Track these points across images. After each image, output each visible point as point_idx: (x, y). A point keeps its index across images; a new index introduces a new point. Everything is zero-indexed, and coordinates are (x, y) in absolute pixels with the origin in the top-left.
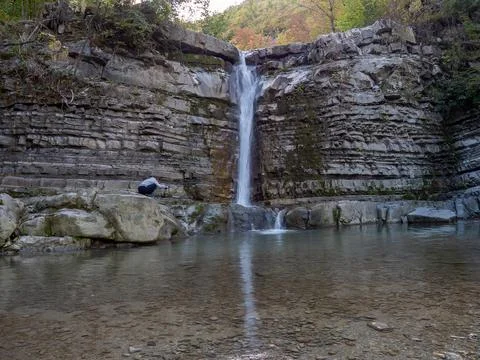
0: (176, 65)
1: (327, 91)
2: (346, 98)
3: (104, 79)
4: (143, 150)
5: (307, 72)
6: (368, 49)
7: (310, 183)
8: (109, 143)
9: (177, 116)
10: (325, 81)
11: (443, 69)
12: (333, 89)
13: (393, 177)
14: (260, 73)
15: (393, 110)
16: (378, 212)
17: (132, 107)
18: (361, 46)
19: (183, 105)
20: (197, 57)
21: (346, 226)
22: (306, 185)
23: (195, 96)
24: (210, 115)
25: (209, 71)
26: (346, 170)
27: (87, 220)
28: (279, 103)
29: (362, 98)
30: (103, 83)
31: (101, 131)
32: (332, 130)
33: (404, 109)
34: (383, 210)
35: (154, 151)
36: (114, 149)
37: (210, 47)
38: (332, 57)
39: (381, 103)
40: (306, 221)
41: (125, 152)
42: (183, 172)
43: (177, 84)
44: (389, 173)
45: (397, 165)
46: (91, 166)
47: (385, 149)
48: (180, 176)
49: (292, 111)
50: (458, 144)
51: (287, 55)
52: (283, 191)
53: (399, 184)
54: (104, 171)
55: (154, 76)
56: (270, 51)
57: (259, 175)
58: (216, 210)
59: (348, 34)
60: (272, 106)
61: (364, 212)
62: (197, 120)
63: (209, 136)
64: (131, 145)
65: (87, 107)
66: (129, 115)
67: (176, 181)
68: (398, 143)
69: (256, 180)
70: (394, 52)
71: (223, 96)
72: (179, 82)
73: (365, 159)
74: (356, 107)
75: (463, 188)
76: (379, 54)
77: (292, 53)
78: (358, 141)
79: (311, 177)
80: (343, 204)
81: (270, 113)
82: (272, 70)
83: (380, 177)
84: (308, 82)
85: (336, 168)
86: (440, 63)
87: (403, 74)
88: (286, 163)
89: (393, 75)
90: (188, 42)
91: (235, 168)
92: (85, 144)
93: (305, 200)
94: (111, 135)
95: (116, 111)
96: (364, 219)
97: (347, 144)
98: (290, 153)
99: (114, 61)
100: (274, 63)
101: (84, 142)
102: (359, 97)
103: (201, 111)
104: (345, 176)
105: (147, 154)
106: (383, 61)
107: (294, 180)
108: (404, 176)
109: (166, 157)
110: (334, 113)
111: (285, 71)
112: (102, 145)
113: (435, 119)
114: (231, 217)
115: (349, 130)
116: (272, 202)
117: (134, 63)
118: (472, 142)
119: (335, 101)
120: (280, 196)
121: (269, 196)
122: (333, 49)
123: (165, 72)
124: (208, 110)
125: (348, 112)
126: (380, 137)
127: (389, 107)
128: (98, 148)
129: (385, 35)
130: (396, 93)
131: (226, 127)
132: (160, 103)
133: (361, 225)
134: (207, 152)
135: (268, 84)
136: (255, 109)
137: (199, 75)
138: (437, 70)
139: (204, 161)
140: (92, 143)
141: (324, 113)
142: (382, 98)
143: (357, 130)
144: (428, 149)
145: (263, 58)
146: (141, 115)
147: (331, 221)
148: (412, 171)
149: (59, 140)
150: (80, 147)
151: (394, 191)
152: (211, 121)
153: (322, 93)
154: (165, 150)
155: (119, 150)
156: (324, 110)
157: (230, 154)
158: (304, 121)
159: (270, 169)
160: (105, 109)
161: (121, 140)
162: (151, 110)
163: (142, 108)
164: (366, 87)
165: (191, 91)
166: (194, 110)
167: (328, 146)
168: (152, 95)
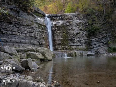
0: (35, 16)
1: (69, 26)
4: (31, 37)
5: (63, 21)
6: (75, 18)
7: (66, 46)
8: (23, 34)
10: (68, 24)
11: (88, 24)
13: (80, 46)
14: (51, 20)
17: (28, 25)
19: (37, 26)
20: (38, 14)
21: (77, 56)
23: (39, 24)
24: (43, 29)
25: (41, 18)
26: (72, 44)
27: (38, 54)
28: (58, 28)
30: (20, 18)
31: (21, 31)
32: (70, 35)
33: (83, 32)
34: (82, 53)
36: (24, 36)
37: (40, 12)
38: (69, 19)
39: (79, 30)
41: (27, 37)
42: (39, 43)
43: (35, 20)
45: (81, 43)
46: (19, 40)
47: (79, 40)
49: (61, 30)
50: (91, 40)
51: (56, 16)
54: (23, 42)
55: (30, 18)
56: (53, 15)
60: (56, 28)
61: (79, 53)
62: (41, 30)
63: (43, 35)
64: (28, 35)
65: (17, 24)
66: (27, 27)
67: (38, 45)
68: (81, 39)
69: (54, 45)
70: (80, 19)
71: (44, 24)
73: (76, 42)
74: (75, 30)
75: (92, 48)
76: (77, 19)
77: (58, 16)
78: (75, 38)
80: (76, 51)
81: (56, 30)
82: (54, 20)
83: (78, 46)
84: (64, 24)
86: (88, 23)
87: (82, 24)
88: (61, 42)
90: (36, 10)
91: (49, 42)
93: (66, 50)
94: (23, 32)
95: (24, 26)
96: (79, 55)
97: (73, 38)
98: (62, 40)
102: (75, 28)
103: (41, 28)
105: (32, 38)
106: (79, 21)
107: (63, 46)
108: (82, 46)
109: (36, 39)
110: (71, 31)
111: (57, 20)
112: (21, 34)
113: (87, 34)
116: (59, 51)
117: (26, 14)
118: (94, 39)
119: (71, 29)
120: (61, 49)
121: (58, 49)
122: (69, 17)
123: (32, 17)
125: (73, 31)
126: (79, 37)
127: (81, 31)
129: (78, 16)
130: (82, 28)
131: (46, 32)
134: (43, 38)
135: (54, 23)
137: (39, 19)
138: (87, 24)
139: (43, 40)
140: (18, 34)
141: (68, 31)
143: (75, 35)
144: (86, 40)
145: (51, 16)
146: (30, 28)
147: (74, 55)
148: (83, 45)
149: (10, 32)
150: (16, 35)
151: (81, 49)
152: (43, 31)
153: (67, 26)
154: (36, 37)
155: (25, 36)
156: (68, 30)
157: (47, 39)
158: (64, 32)
159: (57, 43)
160: (21, 25)
161: (25, 34)
162: (32, 26)
163: (30, 26)
164: (76, 26)
165: (39, 22)
166: (39, 27)
167: (70, 39)
168: (31, 23)
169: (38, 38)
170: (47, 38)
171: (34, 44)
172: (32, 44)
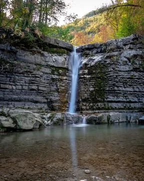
0: (46, 53)
1: (109, 65)
2: (117, 69)
3: (15, 60)
4: (31, 90)
5: (101, 56)
6: (127, 47)
7: (99, 104)
8: (17, 87)
9: (46, 75)
10: (108, 61)
12: (111, 64)
13: (136, 102)
14: (81, 56)
15: (136, 74)
16: (127, 117)
17: (26, 72)
18: (125, 45)
19: (48, 71)
20: (55, 49)
21: (112, 123)
22: (98, 105)
23: (53, 66)
24: (59, 74)
25: (60, 55)
26: (115, 99)
27: (5, 120)
28: (89, 70)
29: (123, 68)
30: (15, 62)
31: (14, 82)
32: (110, 82)
33: (141, 73)
34: (129, 117)
35: (35, 90)
36: (19, 90)
37: (61, 45)
38: (112, 50)
39: (131, 71)
40: (95, 121)
41: (23, 91)
42: (47, 99)
43: (46, 61)
44: (134, 101)
45: (137, 97)
46: (9, 97)
47: (132, 90)
48: (46, 101)
49: (94, 73)
51: (94, 48)
52: (88, 108)
53: (138, 105)
54: (15, 98)
56: (87, 47)
57: (79, 100)
58: (59, 115)
59: (120, 40)
60: (86, 71)
61: (121, 117)
62: (55, 77)
63: (59, 84)
64: (26, 88)
65: (8, 72)
66: (26, 75)
67: (44, 103)
68: (138, 88)
69: (77, 102)
70: (139, 48)
71: (65, 66)
72: (47, 60)
73: (124, 94)
74: (120, 72)
76: (132, 49)
77: (96, 48)
78: (121, 87)
79: (100, 102)
80: (111, 114)
81: (85, 74)
82: (87, 55)
83: (130, 102)
84: (100, 61)
85: (111, 98)
87: (141, 58)
88: (90, 95)
89: (137, 59)
90: (51, 43)
91: (69, 97)
92: (7, 87)
93: (97, 111)
94: (18, 84)
95: (20, 73)
96: (121, 120)
97: (116, 88)
98: (92, 92)
99: (20, 52)
100: (88, 52)
101: (7, 86)
102: (122, 68)
103: (56, 73)
105: (32, 92)
106: (133, 52)
107: (93, 103)
108: (140, 102)
109: (40, 93)
110: (111, 75)
111: (92, 56)
112: (14, 87)
114: (65, 118)
115: (117, 82)
116: (83, 112)
117: (28, 53)
119: (112, 70)
120: (87, 110)
121: (82, 109)
122: (112, 47)
123: (41, 56)
124: (59, 73)
125: (117, 75)
126: (130, 85)
128: (12, 88)
130: (137, 66)
131: (66, 80)
132: (38, 70)
133: (119, 122)
134: (57, 90)
135: (85, 61)
137: (56, 57)
139: (56, 94)
140: (10, 87)
141: (107, 75)
142: (132, 68)
143: (120, 82)
145: (84, 49)
146: (30, 75)
147: (106, 121)
151: (135, 108)
152: (60, 77)
154: (40, 90)
155: (21, 90)
156: (107, 73)
157: (67, 91)
158: (99, 78)
159: (83, 98)
160: (15, 73)
161: (22, 85)
163: (31, 72)
164: (125, 64)
165: (52, 64)
166: (53, 73)
167: (108, 89)
168: (35, 67)
169: (44, 91)
171: (36, 102)
172: (31, 102)
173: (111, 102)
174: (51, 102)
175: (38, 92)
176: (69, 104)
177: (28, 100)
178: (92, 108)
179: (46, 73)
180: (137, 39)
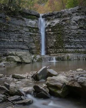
0: (25, 19)
1: (64, 26)
2: (70, 28)
3: (8, 23)
5: (59, 20)
6: (75, 14)
8: (11, 40)
9: (26, 33)
10: (64, 23)
12: (66, 25)
13: (81, 48)
14: (46, 20)
15: (82, 31)
16: (78, 57)
17: (16, 31)
18: (73, 13)
20: (29, 16)
21: (70, 60)
22: (59, 50)
24: (34, 32)
25: (33, 20)
26: (69, 46)
28: (52, 29)
29: (73, 27)
31: (9, 37)
32: (66, 36)
33: (84, 30)
35: (22, 42)
36: (12, 42)
38: (66, 16)
39: (78, 29)
41: (15, 42)
42: (29, 47)
44: (80, 47)
45: (82, 45)
46: (7, 46)
47: (79, 41)
49: (55, 31)
51: (53, 15)
52: (54, 52)
53: (83, 50)
56: (48, 14)
57: (47, 48)
59: (70, 10)
60: (50, 29)
61: (74, 57)
62: (31, 33)
63: (34, 38)
64: (16, 40)
65: (5, 31)
66: (15, 33)
67: (27, 49)
69: (46, 49)
70: (82, 15)
71: (37, 27)
72: (26, 23)
73: (74, 43)
74: (72, 30)
76: (78, 15)
77: (54, 15)
78: (72, 39)
79: (61, 48)
80: (69, 55)
81: (49, 32)
82: (49, 20)
83: (78, 48)
84: (59, 23)
85: (67, 46)
87: (84, 21)
88: (54, 45)
89: (82, 21)
90: (27, 12)
94: (12, 38)
95: (12, 32)
96: (74, 59)
97: (70, 40)
98: (55, 42)
100: (49, 17)
101: (5, 40)
103: (32, 31)
104: (69, 48)
105: (20, 43)
106: (79, 17)
107: (56, 49)
108: (84, 48)
109: (25, 43)
110: (66, 32)
111: (53, 20)
115: (70, 36)
116: (51, 55)
119: (67, 28)
120: (53, 53)
121: (50, 53)
122: (66, 14)
123: (22, 21)
125: (70, 31)
126: (78, 38)
128: (8, 41)
129: (80, 10)
130: (82, 26)
131: (38, 35)
132: (22, 29)
133: (74, 60)
134: (34, 42)
135: (48, 23)
136: (45, 30)
137: (31, 21)
139: (33, 44)
140: (7, 40)
141: (64, 32)
142: (79, 27)
143: (72, 36)
145: (46, 16)
146: (18, 33)
147: (67, 59)
150: (5, 41)
151: (81, 52)
152: (34, 34)
153: (63, 26)
154: (24, 42)
156: (63, 31)
158: (59, 34)
159: (50, 46)
160: (10, 31)
161: (14, 39)
162: (20, 31)
163: (18, 31)
164: (74, 24)
165: (29, 26)
166: (30, 31)
167: (65, 40)
168: (20, 27)
169: (26, 42)
170: (39, 42)
171: (23, 49)
172: (20, 49)
173: (67, 48)
174: (31, 49)
175: (24, 43)
176: (41, 50)
177: (18, 48)
178: (56, 52)
179: (26, 31)
180: (80, 9)
